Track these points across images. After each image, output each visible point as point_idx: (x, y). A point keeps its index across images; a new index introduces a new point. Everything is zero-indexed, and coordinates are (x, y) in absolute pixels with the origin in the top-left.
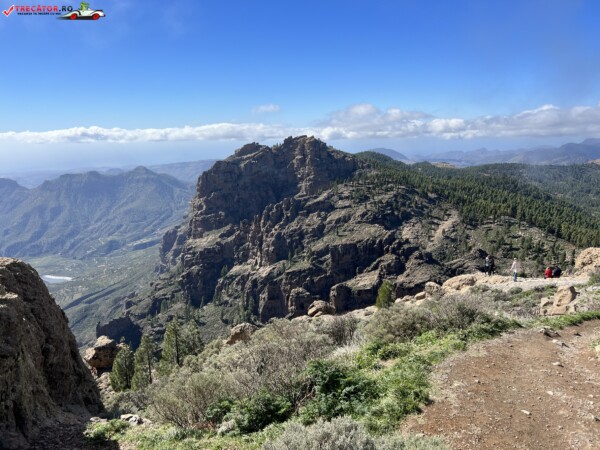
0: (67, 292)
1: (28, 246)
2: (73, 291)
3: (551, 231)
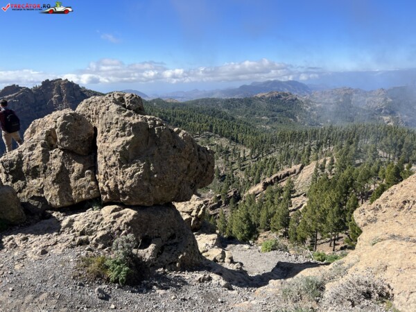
3: (233, 139)
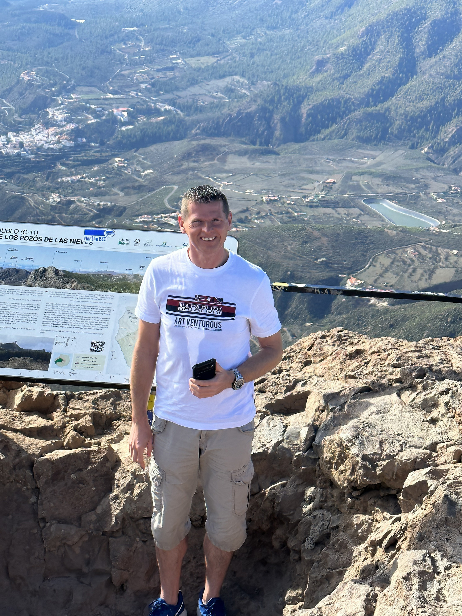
0: (421, 258)
1: (358, 114)
2: (435, 257)
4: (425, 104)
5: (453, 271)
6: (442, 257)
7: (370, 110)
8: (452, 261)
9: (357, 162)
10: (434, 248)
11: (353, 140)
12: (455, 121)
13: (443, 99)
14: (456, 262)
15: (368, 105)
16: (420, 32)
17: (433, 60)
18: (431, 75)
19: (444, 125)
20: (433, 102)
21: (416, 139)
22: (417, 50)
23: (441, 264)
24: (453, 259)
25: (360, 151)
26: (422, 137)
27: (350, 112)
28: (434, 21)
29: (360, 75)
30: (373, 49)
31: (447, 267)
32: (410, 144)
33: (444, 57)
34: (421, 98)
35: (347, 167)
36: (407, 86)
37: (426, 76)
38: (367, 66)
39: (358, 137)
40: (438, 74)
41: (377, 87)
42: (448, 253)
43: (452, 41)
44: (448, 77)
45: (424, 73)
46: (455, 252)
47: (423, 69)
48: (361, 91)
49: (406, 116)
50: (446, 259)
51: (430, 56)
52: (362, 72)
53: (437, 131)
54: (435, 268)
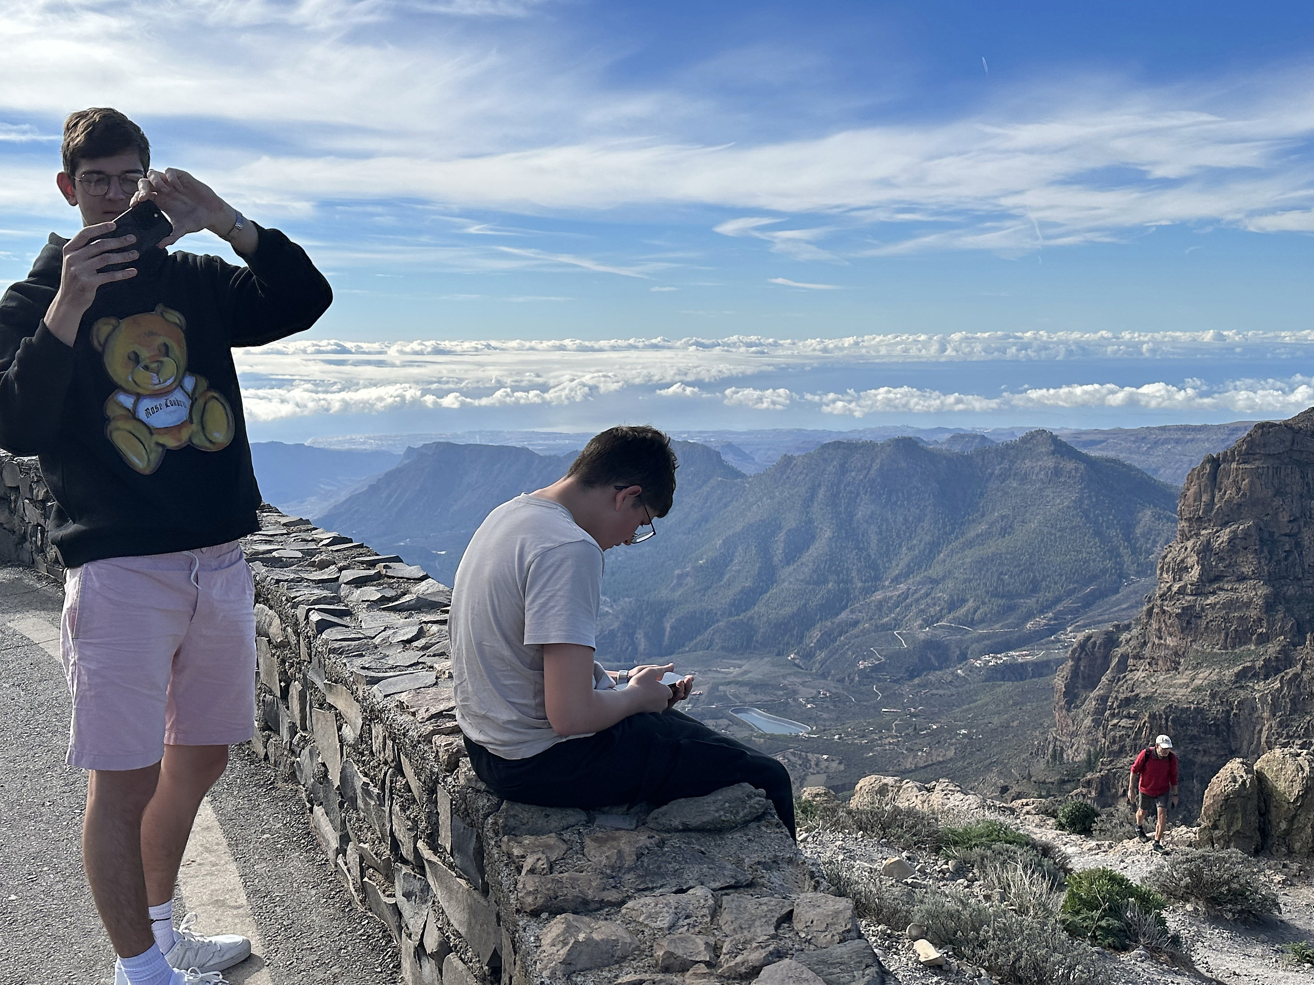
1: (721, 624)
2: (805, 763)
4: (788, 610)
5: (824, 776)
6: (813, 763)
7: (732, 619)
8: (823, 767)
9: (723, 673)
10: (803, 754)
11: (718, 650)
12: (818, 626)
13: (805, 605)
14: (827, 767)
15: (730, 615)
16: (777, 541)
17: (791, 568)
18: (790, 583)
19: (808, 630)
20: (795, 608)
21: (781, 646)
22: (776, 559)
23: (811, 770)
24: (823, 765)
25: (725, 661)
26: (788, 643)
27: (713, 623)
28: (789, 530)
29: (721, 587)
30: (732, 561)
31: (818, 773)
32: (776, 651)
33: (802, 564)
34: (782, 605)
35: (714, 678)
36: (768, 595)
37: (786, 584)
38: (727, 577)
39: (723, 648)
40: (797, 580)
41: (738, 597)
42: (818, 758)
43: (808, 548)
44: (808, 583)
45: (784, 581)
46: (825, 757)
47: (783, 577)
48: (723, 601)
49: (770, 624)
50: (817, 765)
51: (788, 564)
52: (722, 583)
53: (802, 638)
54: (806, 775)
